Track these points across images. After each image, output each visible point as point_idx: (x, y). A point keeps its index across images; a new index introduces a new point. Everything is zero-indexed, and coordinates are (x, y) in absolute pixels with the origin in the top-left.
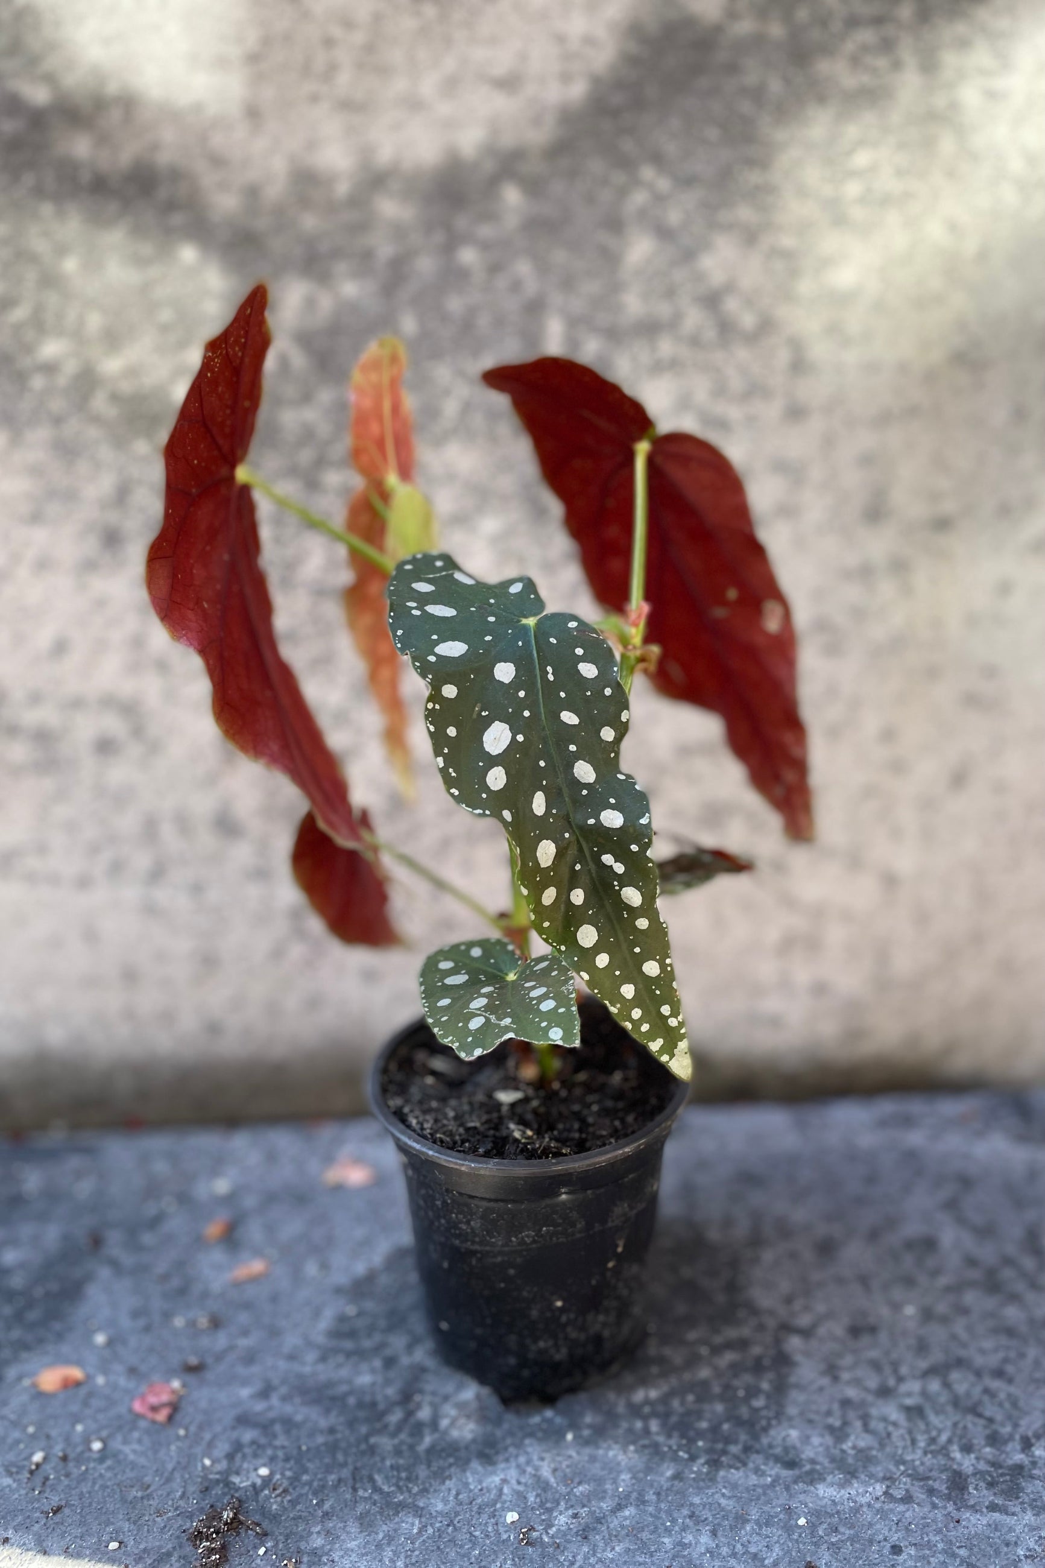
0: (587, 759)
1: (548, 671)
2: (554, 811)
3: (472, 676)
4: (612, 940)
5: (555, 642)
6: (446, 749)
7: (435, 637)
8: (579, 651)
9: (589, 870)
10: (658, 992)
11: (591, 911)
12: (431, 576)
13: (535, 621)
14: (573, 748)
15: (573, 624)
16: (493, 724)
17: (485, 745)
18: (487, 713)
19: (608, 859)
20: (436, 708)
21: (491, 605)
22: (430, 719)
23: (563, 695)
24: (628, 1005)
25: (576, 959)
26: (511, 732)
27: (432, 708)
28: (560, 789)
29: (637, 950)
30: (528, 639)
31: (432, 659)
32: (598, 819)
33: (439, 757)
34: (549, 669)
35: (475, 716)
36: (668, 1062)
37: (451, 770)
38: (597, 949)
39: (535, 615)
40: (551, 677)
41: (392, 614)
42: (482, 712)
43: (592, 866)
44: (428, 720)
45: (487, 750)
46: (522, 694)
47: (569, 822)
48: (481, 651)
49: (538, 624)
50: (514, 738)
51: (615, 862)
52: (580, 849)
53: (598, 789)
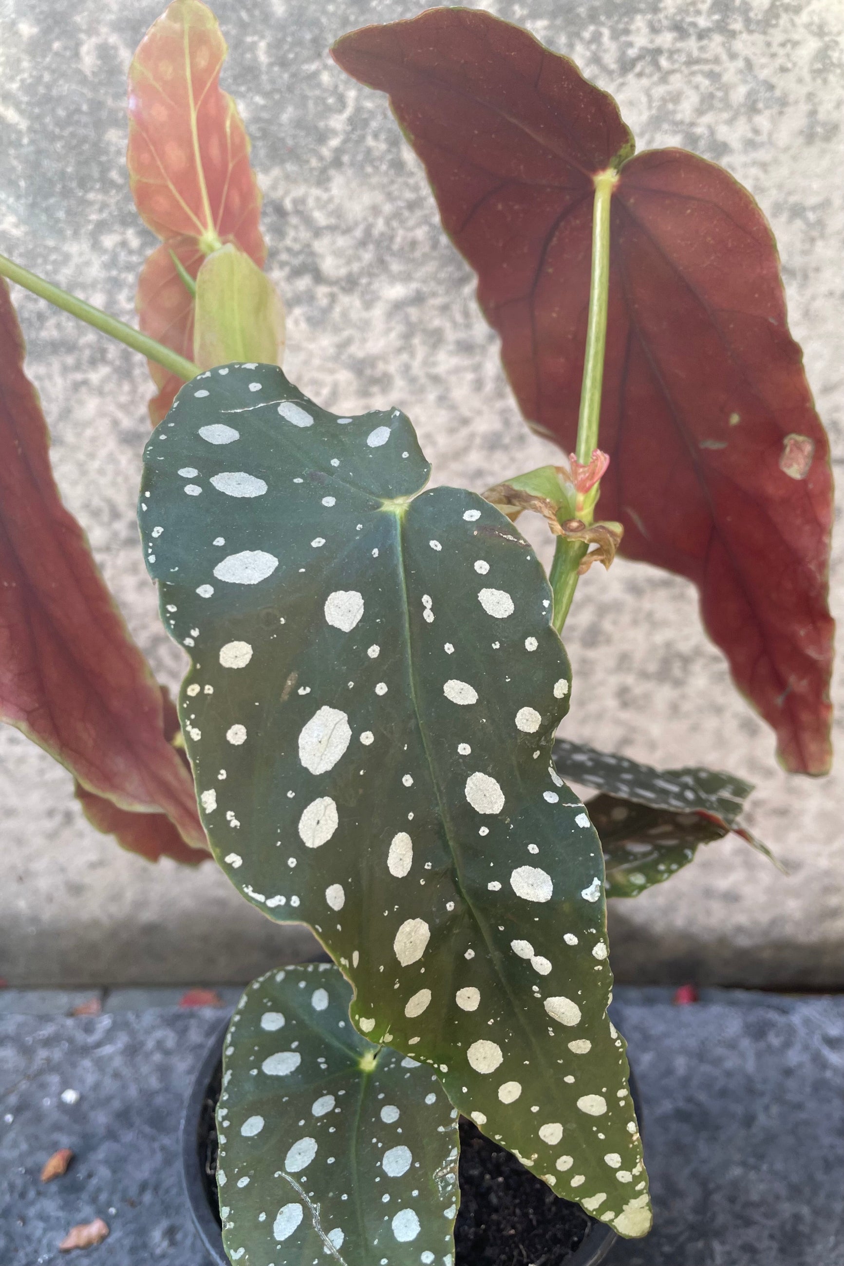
0: (490, 769)
1: (425, 604)
2: (428, 866)
3: (282, 619)
4: (527, 1062)
5: (439, 548)
6: (223, 772)
7: (220, 542)
8: (482, 567)
9: (490, 961)
10: (601, 1136)
11: (492, 1020)
12: (239, 411)
13: (405, 507)
14: (464, 749)
15: (472, 515)
16: (318, 712)
17: (301, 754)
18: (308, 690)
19: (522, 948)
20: (206, 692)
21: (331, 471)
22: (193, 716)
23: (449, 648)
24: (551, 1154)
25: (465, 1090)
26: (351, 728)
27: (198, 694)
28: (441, 826)
29: (570, 1079)
30: (390, 542)
31: (206, 591)
32: (506, 882)
33: (208, 789)
34: (427, 600)
35: (285, 697)
36: (612, 1220)
37: (230, 815)
38: (501, 1076)
39: (408, 492)
40: (429, 616)
41: (148, 494)
42: (299, 688)
43: (495, 955)
44: (189, 719)
45: (304, 763)
46: (374, 651)
47: (456, 883)
48: (303, 570)
49: (413, 510)
50: (355, 739)
51: (536, 955)
52: (475, 928)
53: (509, 825)
